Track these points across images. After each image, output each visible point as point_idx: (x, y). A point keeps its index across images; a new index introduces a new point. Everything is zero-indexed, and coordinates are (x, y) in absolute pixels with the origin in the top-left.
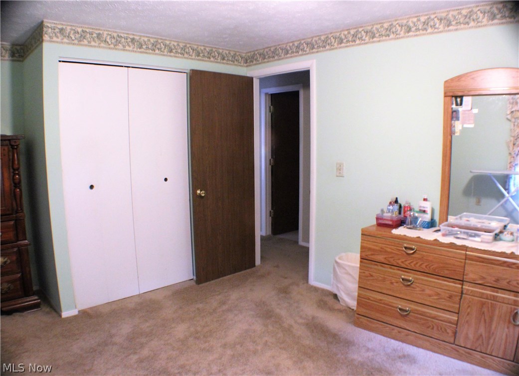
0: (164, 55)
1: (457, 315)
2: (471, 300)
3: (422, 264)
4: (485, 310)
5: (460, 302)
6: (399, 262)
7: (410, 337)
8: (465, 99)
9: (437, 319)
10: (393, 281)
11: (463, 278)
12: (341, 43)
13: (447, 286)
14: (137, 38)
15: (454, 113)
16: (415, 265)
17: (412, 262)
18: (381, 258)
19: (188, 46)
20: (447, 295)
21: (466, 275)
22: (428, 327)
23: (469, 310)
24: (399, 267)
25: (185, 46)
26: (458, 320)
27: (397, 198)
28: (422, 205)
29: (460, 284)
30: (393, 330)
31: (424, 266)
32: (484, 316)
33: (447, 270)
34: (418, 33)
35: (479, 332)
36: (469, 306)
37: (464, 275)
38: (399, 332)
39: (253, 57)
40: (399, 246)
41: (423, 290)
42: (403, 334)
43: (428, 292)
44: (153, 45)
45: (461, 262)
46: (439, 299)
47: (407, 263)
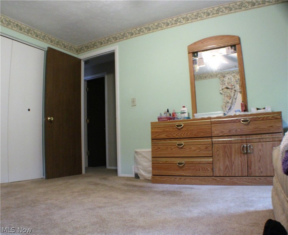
0: (33, 37)
1: (212, 158)
2: (218, 146)
3: (188, 133)
4: (227, 150)
5: (212, 149)
6: (174, 135)
7: (187, 180)
8: (199, 53)
9: (201, 164)
10: (172, 148)
11: (212, 135)
12: (132, 35)
13: (203, 142)
14: (20, 24)
15: (194, 61)
16: (184, 135)
17: (182, 133)
18: (163, 136)
19: (47, 36)
20: (205, 147)
21: (213, 133)
22: (197, 170)
23: (218, 153)
24: (175, 139)
25: (45, 36)
26: (213, 160)
27: (168, 109)
28: (182, 110)
29: (210, 139)
30: (176, 178)
31: (189, 134)
32: (227, 153)
33: (203, 132)
34: (172, 26)
35: (226, 164)
36: (218, 150)
37: (211, 133)
38: (180, 179)
39: (81, 49)
40: (173, 126)
41: (190, 148)
42: (182, 179)
43: (193, 148)
44: (28, 30)
45: (209, 126)
46: (200, 151)
47: (179, 135)
